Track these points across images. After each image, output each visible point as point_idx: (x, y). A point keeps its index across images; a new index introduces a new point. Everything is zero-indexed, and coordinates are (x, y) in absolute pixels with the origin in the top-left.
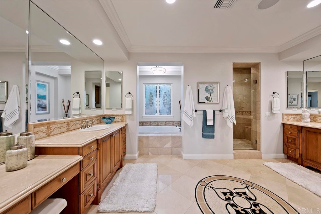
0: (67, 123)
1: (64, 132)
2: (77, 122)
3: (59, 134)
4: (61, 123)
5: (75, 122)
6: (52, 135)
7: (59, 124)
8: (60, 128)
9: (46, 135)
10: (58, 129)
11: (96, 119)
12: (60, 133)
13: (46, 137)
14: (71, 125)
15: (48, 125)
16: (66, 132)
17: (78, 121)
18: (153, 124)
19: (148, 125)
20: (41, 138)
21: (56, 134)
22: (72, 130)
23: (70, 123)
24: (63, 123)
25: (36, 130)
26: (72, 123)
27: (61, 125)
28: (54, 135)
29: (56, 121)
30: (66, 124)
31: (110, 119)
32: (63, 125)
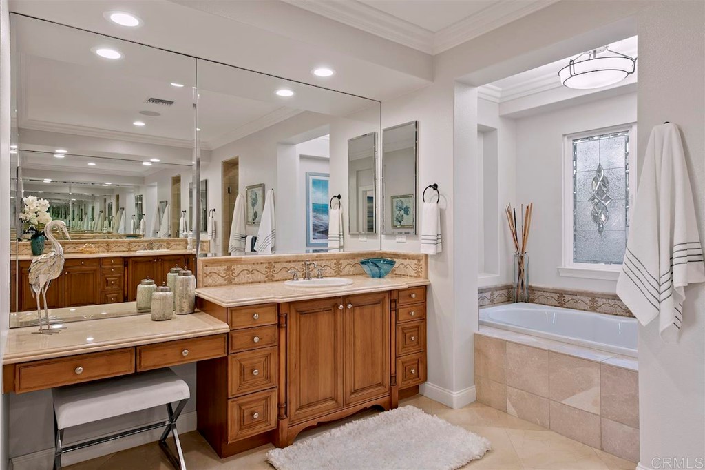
0: (267, 265)
1: (260, 282)
2: (292, 264)
3: (249, 283)
4: (254, 263)
5: (285, 265)
6: (236, 284)
7: (249, 264)
8: (251, 272)
9: (226, 282)
10: (248, 274)
11: (351, 261)
12: (252, 283)
13: (225, 285)
14: (277, 270)
15: (229, 265)
16: (265, 282)
17: (294, 261)
18: (606, 308)
19: (582, 305)
20: (216, 286)
21: (243, 283)
22: (278, 280)
23: (273, 265)
24: (258, 263)
25: (208, 270)
26: (278, 266)
27: (254, 267)
28: (239, 284)
29: (241, 258)
30: (264, 266)
31: (377, 266)
32: (258, 267)
